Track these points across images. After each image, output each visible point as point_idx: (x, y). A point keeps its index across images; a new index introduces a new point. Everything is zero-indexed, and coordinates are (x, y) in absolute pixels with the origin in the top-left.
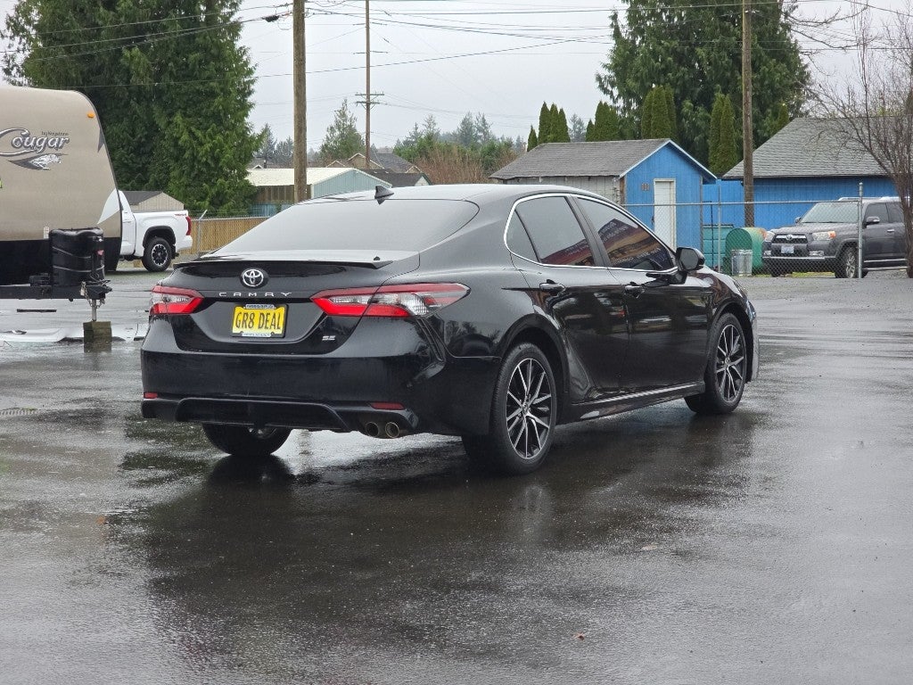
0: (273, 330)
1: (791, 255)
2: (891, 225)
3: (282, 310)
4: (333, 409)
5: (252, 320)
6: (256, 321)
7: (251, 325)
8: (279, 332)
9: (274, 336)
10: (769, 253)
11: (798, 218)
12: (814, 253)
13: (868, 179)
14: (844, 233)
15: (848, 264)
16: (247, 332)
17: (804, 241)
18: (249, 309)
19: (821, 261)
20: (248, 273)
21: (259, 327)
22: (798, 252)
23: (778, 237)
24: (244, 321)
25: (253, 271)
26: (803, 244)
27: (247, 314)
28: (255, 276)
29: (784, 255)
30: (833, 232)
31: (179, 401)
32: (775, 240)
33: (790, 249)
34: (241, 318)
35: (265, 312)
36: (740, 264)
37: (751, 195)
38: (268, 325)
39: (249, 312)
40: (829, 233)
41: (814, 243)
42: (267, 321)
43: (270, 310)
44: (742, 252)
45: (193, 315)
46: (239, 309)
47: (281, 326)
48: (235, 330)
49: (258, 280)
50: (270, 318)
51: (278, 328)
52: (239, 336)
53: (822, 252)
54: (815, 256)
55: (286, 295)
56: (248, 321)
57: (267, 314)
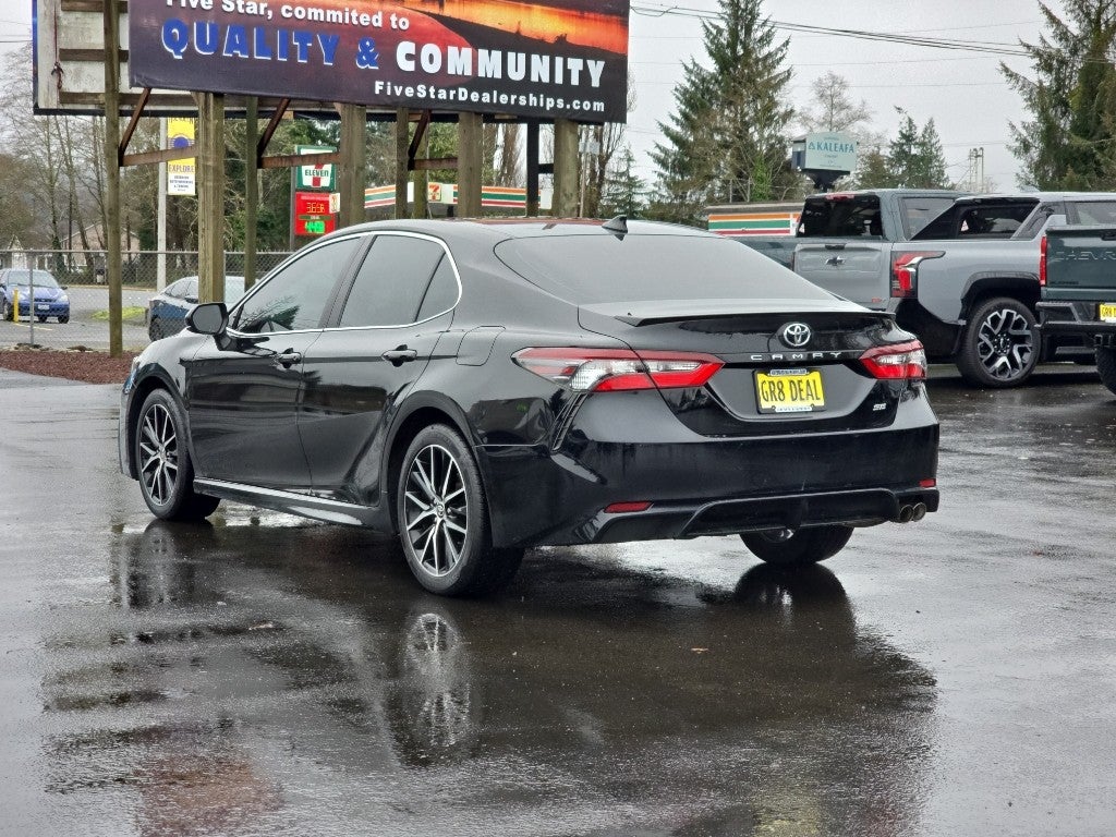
0: (811, 401)
3: (816, 376)
4: (894, 494)
5: (781, 391)
6: (786, 390)
7: (782, 397)
8: (821, 403)
9: (816, 410)
16: (780, 406)
18: (776, 376)
20: (792, 329)
21: (793, 400)
24: (772, 392)
25: (798, 326)
27: (773, 382)
28: (801, 333)
31: (701, 508)
34: (766, 387)
35: (795, 379)
38: (804, 395)
39: (776, 380)
42: (801, 390)
43: (802, 377)
46: (761, 377)
47: (820, 394)
48: (765, 405)
49: (804, 337)
50: (803, 386)
51: (818, 399)
52: (771, 411)
55: (836, 355)
56: (777, 391)
57: (799, 382)
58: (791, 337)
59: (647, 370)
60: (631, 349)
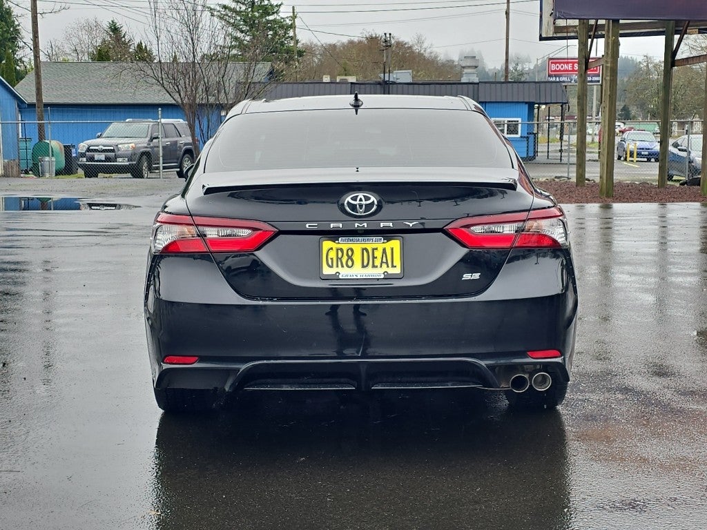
0: (384, 269)
1: (102, 161)
2: (167, 140)
3: (395, 244)
4: (483, 363)
5: (350, 258)
6: (357, 257)
7: (350, 263)
8: (397, 270)
9: (388, 277)
10: (85, 159)
11: (99, 134)
12: (120, 160)
13: (165, 107)
14: (140, 145)
15: (144, 168)
16: (345, 273)
17: (113, 151)
18: (344, 244)
19: (126, 166)
20: (355, 199)
22: (108, 159)
23: (91, 148)
24: (339, 259)
25: (361, 195)
26: (111, 153)
27: (342, 250)
28: (364, 202)
29: (97, 161)
30: (133, 145)
31: (243, 367)
32: (88, 150)
33: (102, 157)
34: (332, 254)
35: (369, 247)
36: (47, 168)
37: (43, 117)
38: (377, 262)
39: (345, 247)
40: (131, 145)
41: (119, 152)
42: (374, 258)
43: (377, 245)
44: (47, 159)
45: (256, 253)
46: (327, 244)
47: (397, 262)
48: (327, 271)
49: (369, 206)
50: (378, 254)
51: (393, 266)
52: (335, 277)
53: (127, 159)
54: (121, 162)
55: (411, 225)
56: (345, 259)
57: (373, 249)
58: (353, 207)
59: (203, 235)
60: (191, 215)
